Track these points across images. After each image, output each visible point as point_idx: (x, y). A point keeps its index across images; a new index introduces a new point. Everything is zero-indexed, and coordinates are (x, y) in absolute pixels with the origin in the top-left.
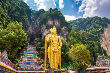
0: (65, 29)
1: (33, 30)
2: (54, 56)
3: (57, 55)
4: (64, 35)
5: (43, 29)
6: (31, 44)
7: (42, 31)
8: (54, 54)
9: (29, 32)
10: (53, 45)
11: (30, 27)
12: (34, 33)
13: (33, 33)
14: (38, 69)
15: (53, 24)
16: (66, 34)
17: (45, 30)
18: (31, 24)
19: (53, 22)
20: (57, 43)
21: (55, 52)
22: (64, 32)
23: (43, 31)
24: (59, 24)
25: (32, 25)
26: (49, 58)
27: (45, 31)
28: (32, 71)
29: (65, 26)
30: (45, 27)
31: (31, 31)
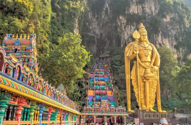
0: (171, 19)
1: (100, 29)
2: (145, 86)
3: (151, 83)
4: (169, 35)
5: (121, 26)
6: (100, 58)
7: (119, 30)
8: (145, 82)
9: (94, 33)
10: (140, 65)
11: (94, 24)
12: (104, 35)
13: (101, 35)
14: (115, 111)
15: (143, 10)
16: (174, 32)
17: (125, 28)
18: (96, 16)
19: (143, 8)
20: (149, 59)
21: (145, 78)
22: (170, 27)
23: (121, 29)
24: (156, 9)
25: (97, 18)
26: (135, 90)
27: (126, 30)
28: (106, 114)
29: (172, 12)
30: (125, 21)
31: (97, 31)
